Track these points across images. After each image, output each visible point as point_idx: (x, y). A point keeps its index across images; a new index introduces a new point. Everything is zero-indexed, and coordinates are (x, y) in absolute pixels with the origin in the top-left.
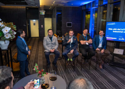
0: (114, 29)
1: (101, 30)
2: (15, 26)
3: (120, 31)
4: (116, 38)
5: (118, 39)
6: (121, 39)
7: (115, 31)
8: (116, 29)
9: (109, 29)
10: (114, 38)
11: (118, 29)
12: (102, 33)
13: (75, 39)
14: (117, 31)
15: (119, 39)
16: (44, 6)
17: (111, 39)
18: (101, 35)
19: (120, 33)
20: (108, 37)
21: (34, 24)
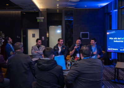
0: (114, 39)
1: (92, 40)
2: (3, 34)
3: (120, 40)
4: (117, 49)
5: (119, 50)
6: (122, 50)
7: (115, 40)
8: (117, 39)
9: (110, 38)
10: (116, 49)
11: (119, 39)
12: (93, 43)
13: (64, 48)
14: (118, 40)
15: (121, 50)
16: (47, 9)
17: (113, 50)
18: (92, 44)
19: (121, 42)
20: (110, 48)
21: (34, 36)
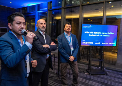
0: (90, 33)
3: (96, 34)
4: (93, 43)
5: (94, 43)
6: (97, 43)
7: (91, 34)
8: (93, 33)
14: (93, 34)
15: (96, 43)
17: (88, 44)
19: (96, 37)
